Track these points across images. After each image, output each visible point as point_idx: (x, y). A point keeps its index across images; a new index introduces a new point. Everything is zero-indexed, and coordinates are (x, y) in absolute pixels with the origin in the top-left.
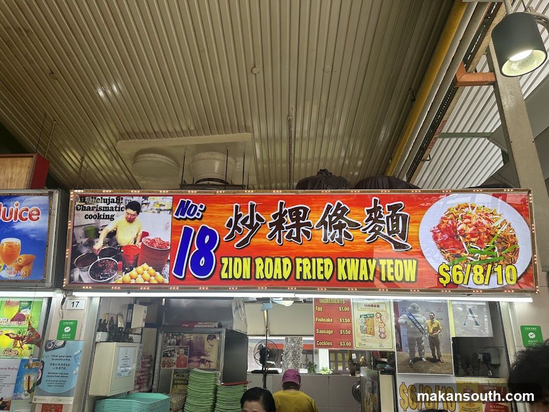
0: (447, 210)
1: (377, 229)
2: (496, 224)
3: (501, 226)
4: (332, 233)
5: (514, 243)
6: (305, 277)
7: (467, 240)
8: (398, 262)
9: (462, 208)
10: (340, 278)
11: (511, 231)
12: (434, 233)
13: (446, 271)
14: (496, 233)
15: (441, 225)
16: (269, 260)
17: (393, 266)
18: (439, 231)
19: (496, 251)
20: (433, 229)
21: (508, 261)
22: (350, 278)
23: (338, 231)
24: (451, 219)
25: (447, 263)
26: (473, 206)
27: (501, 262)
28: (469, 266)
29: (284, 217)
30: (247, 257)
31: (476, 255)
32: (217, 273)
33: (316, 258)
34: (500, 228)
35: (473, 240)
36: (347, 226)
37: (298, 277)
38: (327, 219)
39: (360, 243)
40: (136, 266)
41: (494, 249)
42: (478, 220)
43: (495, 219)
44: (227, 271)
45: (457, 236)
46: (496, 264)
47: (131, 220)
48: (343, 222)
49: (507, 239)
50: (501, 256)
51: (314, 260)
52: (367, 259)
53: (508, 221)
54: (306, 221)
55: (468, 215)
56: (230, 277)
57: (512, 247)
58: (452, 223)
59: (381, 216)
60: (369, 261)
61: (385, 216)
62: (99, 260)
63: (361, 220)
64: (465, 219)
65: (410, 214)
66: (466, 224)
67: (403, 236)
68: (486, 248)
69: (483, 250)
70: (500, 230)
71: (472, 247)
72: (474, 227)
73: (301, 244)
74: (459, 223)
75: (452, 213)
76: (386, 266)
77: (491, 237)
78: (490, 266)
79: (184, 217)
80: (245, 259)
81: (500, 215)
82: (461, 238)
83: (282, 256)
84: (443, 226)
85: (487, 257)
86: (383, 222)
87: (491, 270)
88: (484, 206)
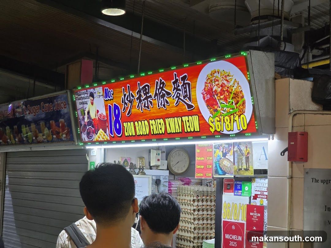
0: (207, 76)
1: (178, 95)
2: (231, 83)
3: (234, 84)
4: (161, 101)
5: (242, 97)
6: (155, 133)
7: (219, 98)
8: (190, 117)
9: (214, 74)
10: (168, 132)
11: (239, 88)
12: (203, 94)
13: (212, 122)
14: (232, 90)
15: (205, 88)
16: (139, 122)
17: (188, 121)
18: (205, 93)
19: (234, 104)
20: (202, 92)
21: (241, 112)
22: (172, 132)
23: (162, 99)
24: (209, 83)
25: (212, 116)
26: (218, 71)
27: (237, 113)
28: (222, 117)
29: (141, 93)
30: (132, 122)
31: (224, 109)
32: (123, 132)
33: (157, 119)
34: (233, 87)
35: (222, 97)
36: (166, 95)
37: (152, 133)
38: (157, 92)
39: (173, 107)
40: (99, 131)
41: (233, 103)
42: (222, 82)
43: (230, 80)
44: (127, 131)
45: (214, 96)
46: (235, 115)
47: (92, 104)
48: (164, 93)
49: (238, 95)
50: (237, 108)
51: (156, 120)
52: (177, 118)
53: (237, 80)
54: (149, 94)
55: (217, 79)
56: (128, 135)
57: (241, 100)
58: (210, 86)
59: (179, 86)
60: (178, 118)
61: (180, 85)
62: (88, 128)
63: (171, 90)
64: (216, 81)
65: (191, 82)
66: (217, 85)
67: (190, 99)
68: (228, 102)
69: (227, 104)
70: (234, 89)
71: (222, 103)
72: (221, 88)
73: (150, 111)
74: (213, 86)
75: (209, 79)
76: (185, 121)
77: (230, 94)
78: (232, 116)
79: (107, 99)
80: (131, 123)
81: (232, 76)
82: (216, 96)
83: (144, 120)
84: (206, 89)
85: (230, 109)
86: (180, 90)
87: (233, 119)
88: (223, 70)
